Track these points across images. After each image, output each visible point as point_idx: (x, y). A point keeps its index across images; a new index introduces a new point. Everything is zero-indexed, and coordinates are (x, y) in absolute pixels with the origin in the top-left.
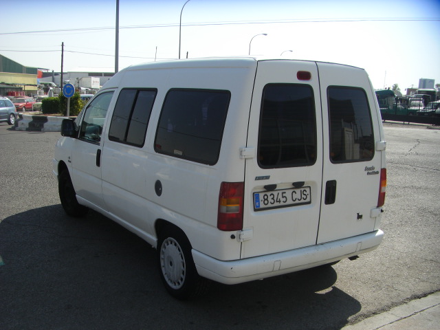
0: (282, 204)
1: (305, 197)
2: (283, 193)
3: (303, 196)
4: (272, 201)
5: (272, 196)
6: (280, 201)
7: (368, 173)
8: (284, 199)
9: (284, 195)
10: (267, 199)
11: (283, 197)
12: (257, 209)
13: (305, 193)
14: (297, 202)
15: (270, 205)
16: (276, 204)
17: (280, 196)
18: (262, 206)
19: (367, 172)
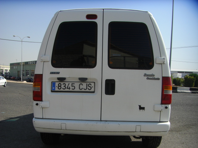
0: (71, 90)
1: (90, 88)
2: (72, 84)
3: (88, 87)
4: (64, 88)
5: (64, 85)
6: (69, 88)
7: (148, 79)
8: (73, 88)
9: (73, 85)
10: (60, 86)
11: (72, 86)
12: (53, 91)
13: (90, 85)
14: (83, 90)
15: (62, 90)
16: (66, 90)
17: (70, 86)
18: (57, 89)
19: (146, 77)
